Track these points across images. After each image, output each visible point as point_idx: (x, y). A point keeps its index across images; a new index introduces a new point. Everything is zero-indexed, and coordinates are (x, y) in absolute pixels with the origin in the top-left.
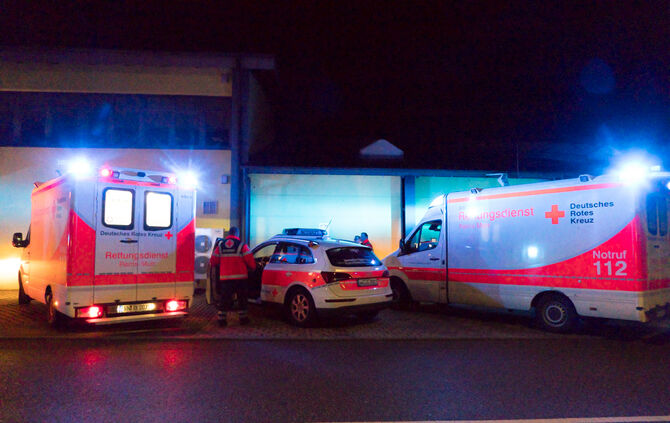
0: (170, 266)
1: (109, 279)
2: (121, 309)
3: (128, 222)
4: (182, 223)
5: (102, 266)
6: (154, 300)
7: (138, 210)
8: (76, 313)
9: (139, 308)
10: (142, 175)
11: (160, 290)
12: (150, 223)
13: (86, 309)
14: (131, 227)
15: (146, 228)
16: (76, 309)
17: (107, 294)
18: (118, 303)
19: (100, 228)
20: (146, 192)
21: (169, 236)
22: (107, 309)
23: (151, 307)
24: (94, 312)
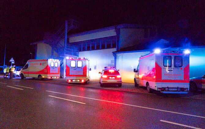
0: (82, 74)
1: (71, 76)
2: (74, 81)
3: (74, 66)
4: (84, 66)
6: (79, 80)
7: (76, 64)
9: (77, 81)
10: (76, 58)
11: (80, 78)
12: (78, 66)
13: (68, 80)
14: (75, 67)
15: (78, 67)
17: (72, 78)
18: (73, 80)
20: (78, 61)
21: (82, 68)
22: (71, 80)
23: (79, 81)
24: (70, 81)
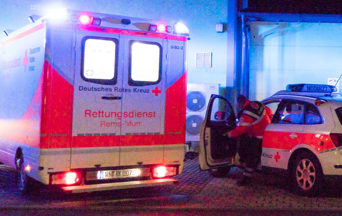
0: (157, 126)
1: (88, 141)
2: (101, 175)
3: (110, 76)
4: (173, 75)
5: (81, 126)
6: (140, 165)
7: (123, 63)
8: (51, 180)
9: (122, 174)
10: (126, 22)
11: (147, 154)
12: (135, 77)
13: (61, 174)
14: (113, 82)
15: (131, 83)
16: (51, 174)
17: (86, 158)
18: (98, 168)
19: (78, 83)
20: (131, 42)
22: (85, 175)
23: (136, 172)
24: (70, 178)
